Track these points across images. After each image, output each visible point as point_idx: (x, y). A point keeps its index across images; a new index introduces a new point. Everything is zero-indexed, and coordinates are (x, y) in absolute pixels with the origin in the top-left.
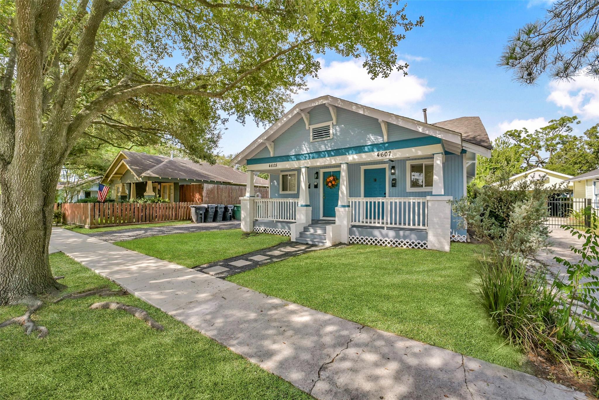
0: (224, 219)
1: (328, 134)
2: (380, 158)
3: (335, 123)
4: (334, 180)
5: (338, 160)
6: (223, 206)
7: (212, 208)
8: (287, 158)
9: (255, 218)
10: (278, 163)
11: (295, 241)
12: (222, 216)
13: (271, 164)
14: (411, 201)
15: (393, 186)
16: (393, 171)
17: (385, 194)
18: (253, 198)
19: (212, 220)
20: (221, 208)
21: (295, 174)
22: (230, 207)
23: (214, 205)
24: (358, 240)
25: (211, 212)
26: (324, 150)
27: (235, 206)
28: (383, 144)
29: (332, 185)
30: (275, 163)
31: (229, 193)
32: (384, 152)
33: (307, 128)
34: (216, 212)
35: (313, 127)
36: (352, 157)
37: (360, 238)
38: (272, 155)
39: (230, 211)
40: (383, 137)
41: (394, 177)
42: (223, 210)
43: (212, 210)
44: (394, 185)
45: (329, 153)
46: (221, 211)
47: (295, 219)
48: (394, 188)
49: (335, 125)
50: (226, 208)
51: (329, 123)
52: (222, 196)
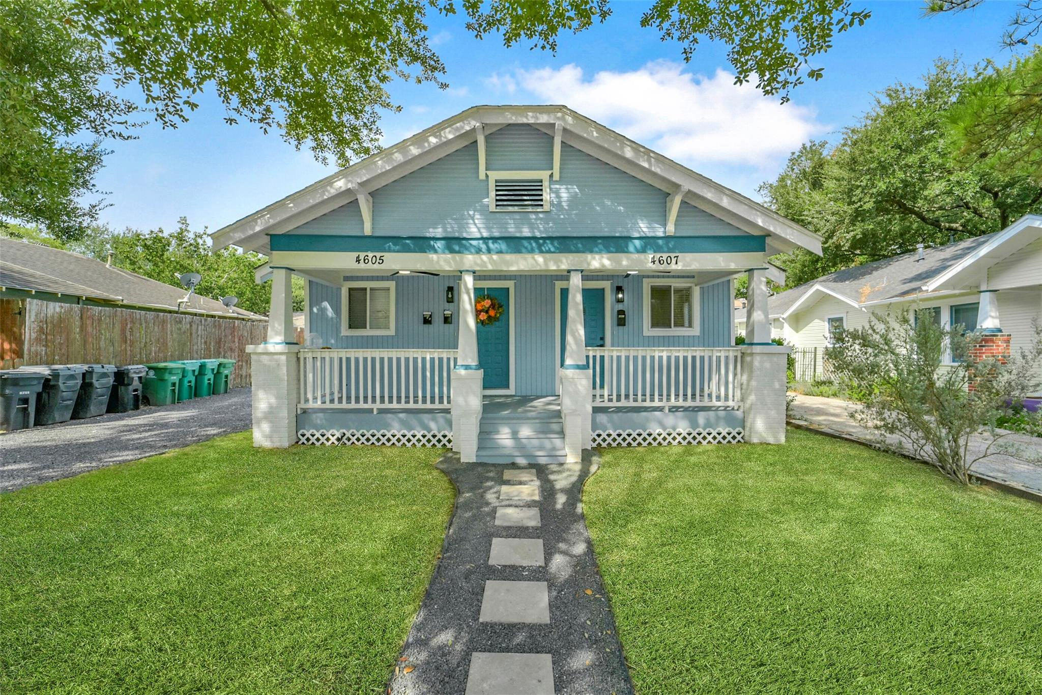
0: (115, 406)
1: (538, 201)
2: (657, 267)
3: (556, 177)
4: (493, 306)
5: (564, 262)
6: (111, 368)
7: (72, 377)
8: (421, 244)
9: (302, 405)
10: (387, 256)
11: (473, 459)
12: (106, 399)
13: (362, 255)
14: (657, 355)
15: (619, 325)
16: (620, 296)
17: (602, 339)
18: (295, 348)
19: (68, 415)
20: (104, 375)
21: (388, 289)
22: (136, 370)
23: (80, 368)
24: (609, 440)
25: (68, 391)
26: (529, 235)
27: (150, 368)
28: (667, 238)
29: (489, 317)
30: (378, 255)
31: (123, 331)
32: (665, 256)
33: (482, 176)
34: (86, 386)
35: (494, 175)
36: (599, 261)
37: (614, 435)
38: (368, 231)
39: (136, 383)
40: (664, 225)
41: (620, 307)
42: (111, 380)
43: (71, 383)
44: (621, 322)
45: (539, 243)
46: (102, 386)
47: (449, 402)
48: (621, 328)
49: (557, 182)
50: (121, 377)
51: (544, 175)
52: (98, 339)
